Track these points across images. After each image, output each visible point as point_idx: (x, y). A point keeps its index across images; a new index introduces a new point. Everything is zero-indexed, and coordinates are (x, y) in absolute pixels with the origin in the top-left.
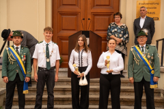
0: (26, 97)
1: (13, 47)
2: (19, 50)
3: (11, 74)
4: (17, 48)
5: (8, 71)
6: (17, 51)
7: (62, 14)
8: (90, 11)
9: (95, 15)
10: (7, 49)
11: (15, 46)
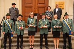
0: (12, 40)
1: (6, 20)
2: (9, 21)
3: (6, 31)
4: (8, 20)
5: (4, 29)
6: (8, 21)
7: (26, 7)
8: (37, 5)
9: (39, 7)
10: (4, 21)
11: (7, 20)
